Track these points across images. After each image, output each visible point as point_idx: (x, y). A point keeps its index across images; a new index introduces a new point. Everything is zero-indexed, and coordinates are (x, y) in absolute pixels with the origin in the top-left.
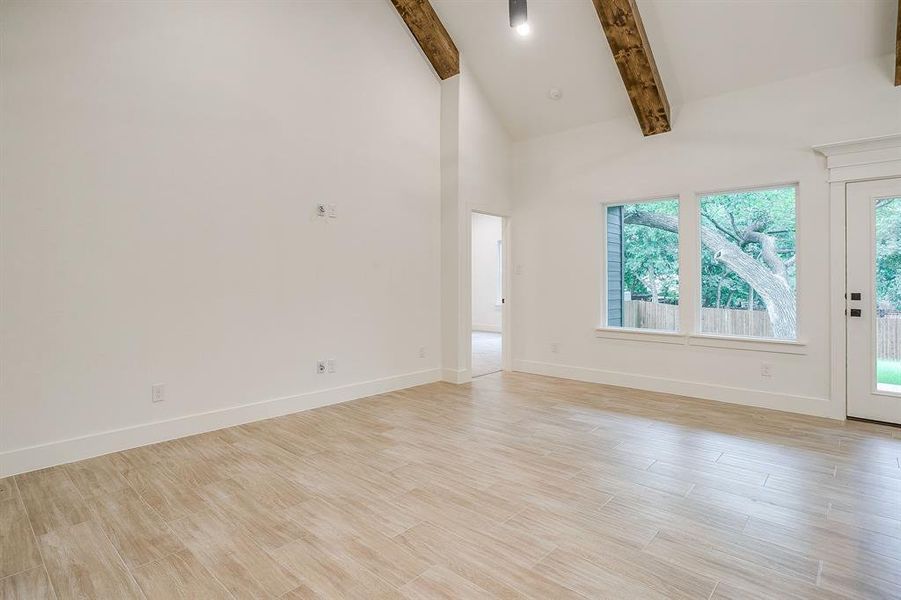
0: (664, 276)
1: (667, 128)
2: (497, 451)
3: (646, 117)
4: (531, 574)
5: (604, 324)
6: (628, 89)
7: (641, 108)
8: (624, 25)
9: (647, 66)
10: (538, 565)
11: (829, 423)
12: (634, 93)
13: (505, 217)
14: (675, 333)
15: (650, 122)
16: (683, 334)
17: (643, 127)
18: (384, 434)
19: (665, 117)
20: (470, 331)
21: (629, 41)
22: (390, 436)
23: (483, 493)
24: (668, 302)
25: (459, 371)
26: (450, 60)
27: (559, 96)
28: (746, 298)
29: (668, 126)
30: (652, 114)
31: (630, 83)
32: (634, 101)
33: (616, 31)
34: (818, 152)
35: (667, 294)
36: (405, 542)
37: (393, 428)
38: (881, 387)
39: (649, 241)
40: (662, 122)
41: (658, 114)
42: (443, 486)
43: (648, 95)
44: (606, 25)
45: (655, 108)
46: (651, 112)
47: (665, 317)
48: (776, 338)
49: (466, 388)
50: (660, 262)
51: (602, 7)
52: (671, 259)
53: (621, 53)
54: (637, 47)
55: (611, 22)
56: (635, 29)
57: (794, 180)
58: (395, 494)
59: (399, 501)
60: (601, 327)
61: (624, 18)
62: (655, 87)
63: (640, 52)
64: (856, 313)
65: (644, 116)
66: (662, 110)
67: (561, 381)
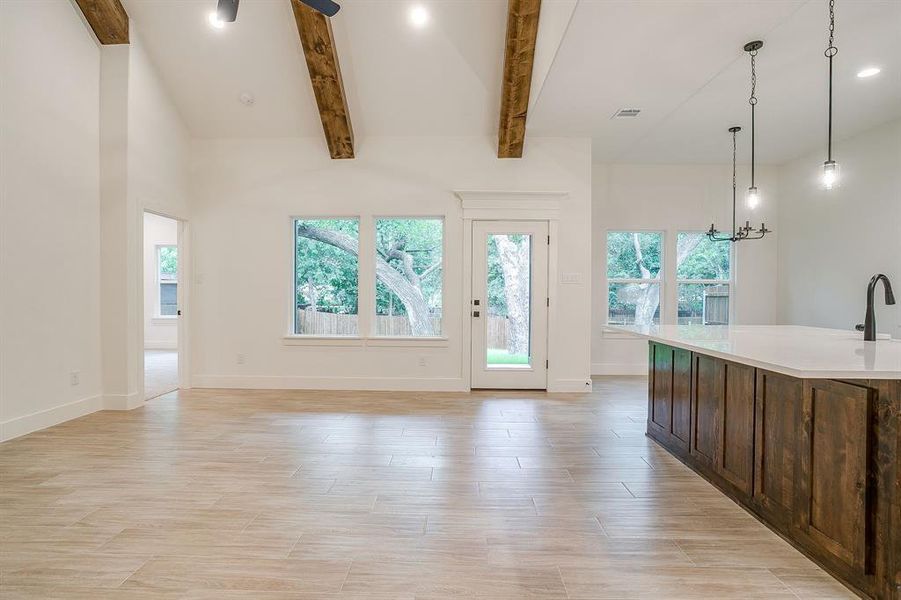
0: (321, 287)
1: (351, 155)
2: (207, 468)
3: (335, 141)
4: (290, 562)
5: (291, 332)
6: (321, 113)
7: (331, 133)
8: (323, 53)
9: (339, 97)
10: (292, 552)
11: (460, 395)
12: (326, 118)
13: (181, 221)
14: (357, 337)
15: (338, 147)
16: (362, 336)
17: (331, 150)
18: (44, 484)
19: (350, 145)
20: (141, 349)
21: (326, 69)
22: (56, 484)
23: (211, 511)
24: (323, 310)
25: (129, 395)
26: (117, 25)
27: (250, 102)
28: (386, 306)
29: (352, 154)
30: (340, 140)
31: (323, 108)
32: (325, 125)
33: (316, 57)
34: (457, 195)
35: (322, 304)
36: (138, 584)
37: (56, 475)
38: (489, 366)
39: (309, 252)
40: (347, 149)
41: (345, 142)
42: (162, 517)
43: (338, 122)
44: (306, 48)
45: (343, 136)
46: (339, 138)
47: (322, 324)
48: (415, 335)
49: (139, 413)
50: (319, 272)
51: (304, 31)
52: (328, 271)
53: (318, 78)
54: (332, 77)
55: (311, 47)
56: (331, 60)
57: (442, 214)
58: (99, 543)
59: (108, 548)
60: (288, 336)
61: (324, 47)
62: (345, 117)
63: (334, 82)
64: (477, 314)
65: (332, 140)
66: (348, 139)
67: (249, 392)
